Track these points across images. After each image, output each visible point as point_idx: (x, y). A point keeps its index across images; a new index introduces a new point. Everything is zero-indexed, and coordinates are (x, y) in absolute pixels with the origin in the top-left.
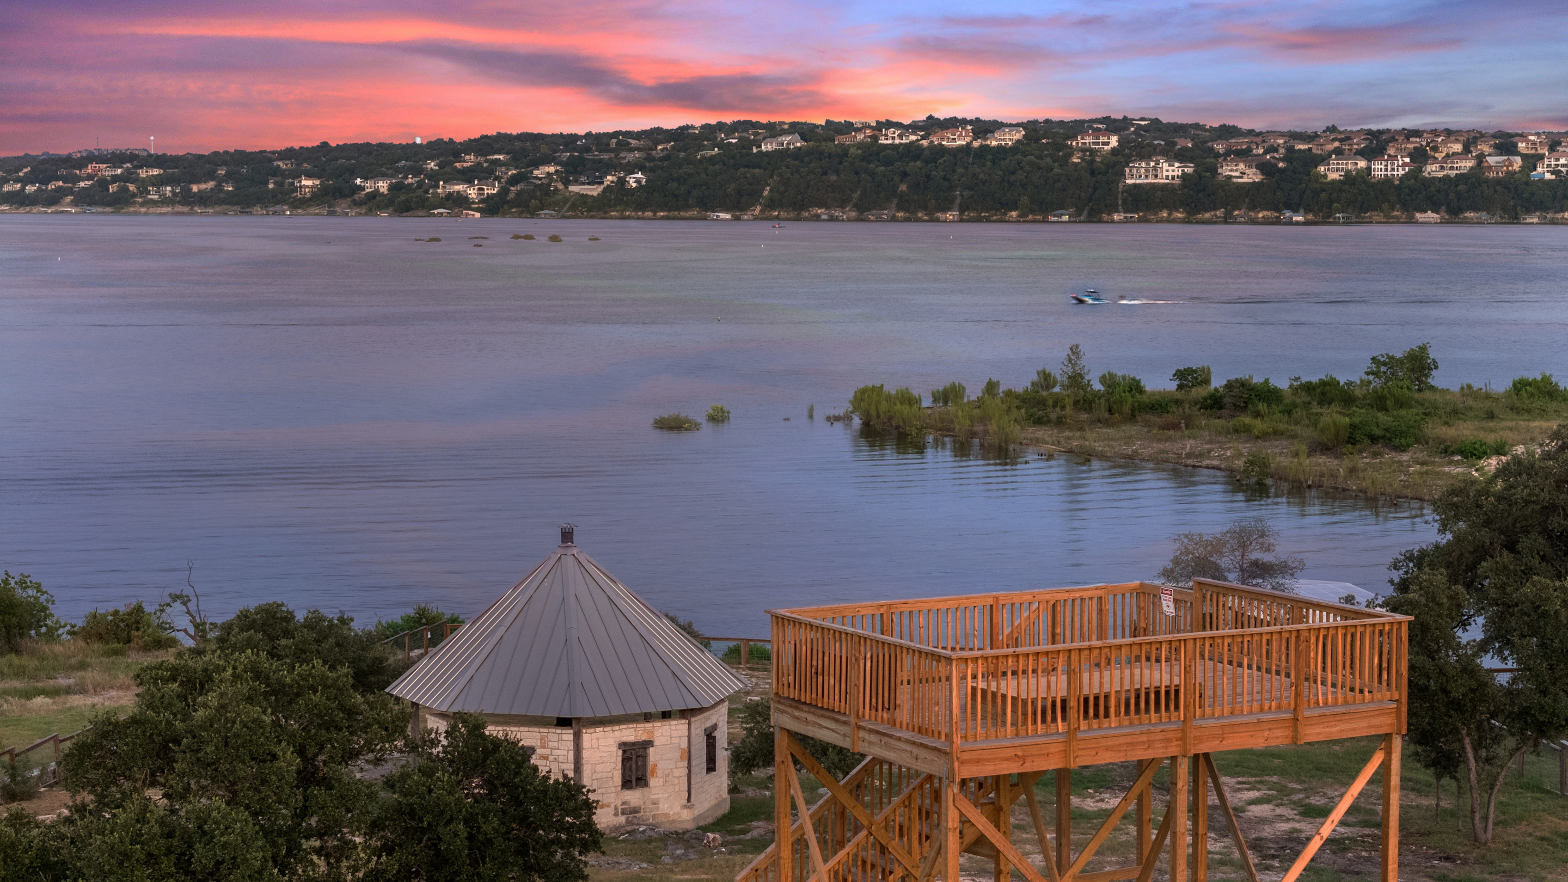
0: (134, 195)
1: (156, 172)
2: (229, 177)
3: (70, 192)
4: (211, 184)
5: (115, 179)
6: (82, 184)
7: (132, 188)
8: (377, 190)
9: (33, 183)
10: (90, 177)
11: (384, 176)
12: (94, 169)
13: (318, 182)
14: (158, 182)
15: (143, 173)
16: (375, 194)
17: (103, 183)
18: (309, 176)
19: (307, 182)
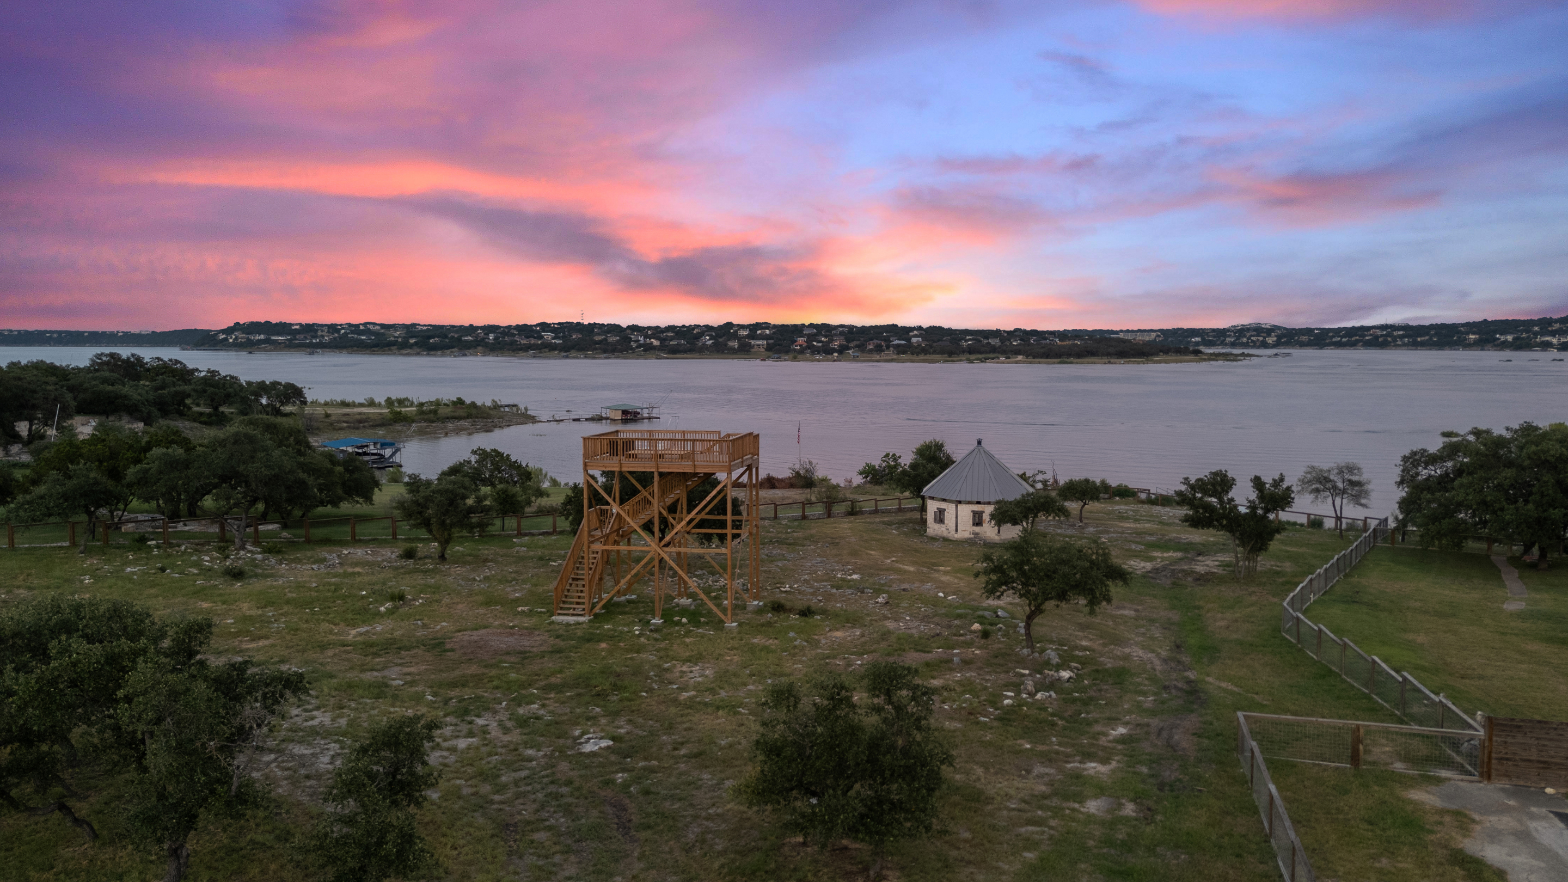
0: (1390, 342)
1: (1401, 333)
2: (1436, 334)
3: (1361, 341)
4: (1427, 338)
5: (1382, 336)
6: (1367, 338)
7: (1389, 339)
8: (1506, 340)
9: (1345, 337)
10: (1371, 335)
11: (1510, 333)
12: (1374, 332)
13: (1477, 336)
14: (1402, 337)
15: (1395, 333)
16: (1506, 341)
17: (1377, 337)
18: (1474, 333)
19: (1472, 336)
